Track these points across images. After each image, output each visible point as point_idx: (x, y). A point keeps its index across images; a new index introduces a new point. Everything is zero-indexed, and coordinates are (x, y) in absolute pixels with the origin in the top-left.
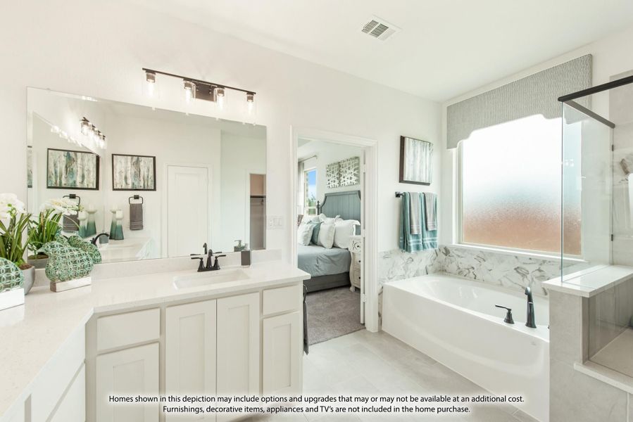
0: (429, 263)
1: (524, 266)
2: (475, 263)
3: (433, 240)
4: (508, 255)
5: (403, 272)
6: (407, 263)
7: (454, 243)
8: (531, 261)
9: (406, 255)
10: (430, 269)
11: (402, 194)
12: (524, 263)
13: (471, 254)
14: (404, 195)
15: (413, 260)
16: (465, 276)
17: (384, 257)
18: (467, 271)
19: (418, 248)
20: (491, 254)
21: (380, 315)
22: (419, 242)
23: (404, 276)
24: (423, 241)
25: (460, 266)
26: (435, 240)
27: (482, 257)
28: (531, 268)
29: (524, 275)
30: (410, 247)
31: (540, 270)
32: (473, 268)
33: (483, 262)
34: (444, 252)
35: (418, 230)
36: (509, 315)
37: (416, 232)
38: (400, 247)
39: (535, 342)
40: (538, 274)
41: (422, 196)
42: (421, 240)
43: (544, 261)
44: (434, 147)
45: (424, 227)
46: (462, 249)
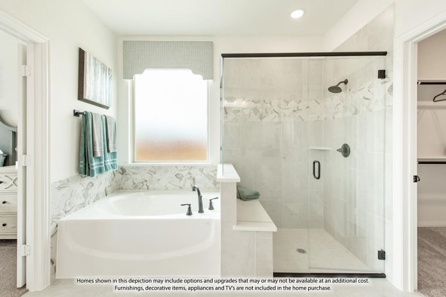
0: (108, 184)
1: (181, 172)
2: (147, 177)
3: (113, 161)
4: (171, 167)
5: (83, 200)
6: (87, 189)
7: (130, 162)
8: (185, 168)
9: (88, 180)
10: (109, 189)
11: (82, 113)
12: (181, 170)
13: (145, 170)
14: (85, 115)
15: (93, 185)
16: (140, 189)
17: (59, 188)
18: (141, 184)
19: (100, 171)
20: (160, 167)
21: (52, 262)
22: (101, 164)
23: (84, 203)
24: (105, 163)
25: (136, 182)
26: (115, 161)
27: (153, 171)
28: (184, 173)
29: (181, 179)
30: (93, 170)
31: (189, 173)
32: (146, 181)
33: (153, 175)
34: (121, 172)
35: (101, 152)
36: (190, 208)
37: (99, 154)
38: (80, 173)
39: (208, 222)
40: (188, 176)
41: (104, 118)
42: (103, 162)
43: (192, 167)
44: (112, 73)
45: (106, 149)
46: (137, 167)
